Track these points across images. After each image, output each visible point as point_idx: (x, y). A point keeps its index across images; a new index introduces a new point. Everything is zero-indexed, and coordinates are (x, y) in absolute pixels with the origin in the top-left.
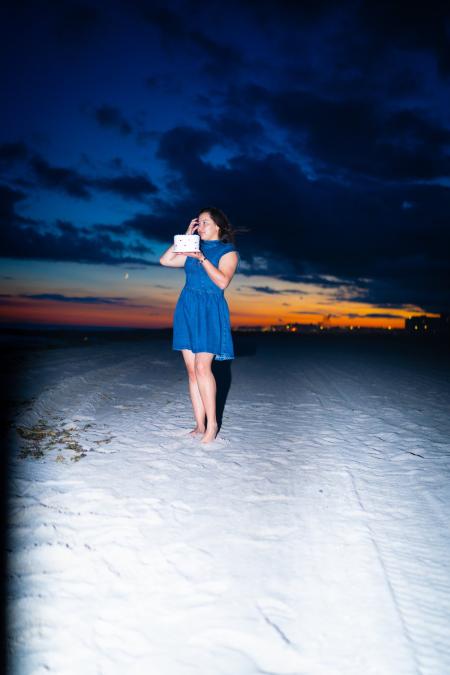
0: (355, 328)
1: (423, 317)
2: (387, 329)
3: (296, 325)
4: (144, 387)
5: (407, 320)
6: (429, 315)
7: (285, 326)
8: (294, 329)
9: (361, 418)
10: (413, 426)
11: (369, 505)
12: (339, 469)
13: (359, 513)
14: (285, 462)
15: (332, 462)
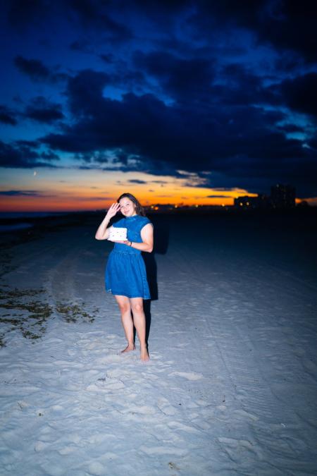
0: (199, 206)
1: (246, 197)
2: (221, 206)
3: (158, 205)
5: (235, 200)
7: (150, 206)
8: (157, 208)
11: (215, 333)
12: (202, 318)
13: (211, 336)
14: (178, 316)
15: (198, 315)
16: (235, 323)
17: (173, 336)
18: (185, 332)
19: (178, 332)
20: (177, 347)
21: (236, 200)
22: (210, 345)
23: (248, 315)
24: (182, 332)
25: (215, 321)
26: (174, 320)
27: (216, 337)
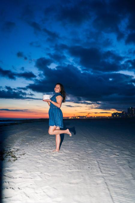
0: (97, 117)
1: (117, 113)
2: (106, 117)
3: (79, 116)
4: (34, 137)
6: (119, 112)
7: (76, 117)
8: (79, 118)
9: (100, 145)
10: (116, 146)
11: (104, 172)
12: (94, 160)
13: (101, 174)
14: (78, 159)
15: (92, 158)
16: (118, 164)
17: (70, 173)
18: (80, 170)
19: (75, 170)
20: (70, 183)
21: (112, 114)
22: (99, 182)
23: (128, 159)
24: (77, 170)
25: (104, 163)
26: (74, 161)
27: (105, 175)
